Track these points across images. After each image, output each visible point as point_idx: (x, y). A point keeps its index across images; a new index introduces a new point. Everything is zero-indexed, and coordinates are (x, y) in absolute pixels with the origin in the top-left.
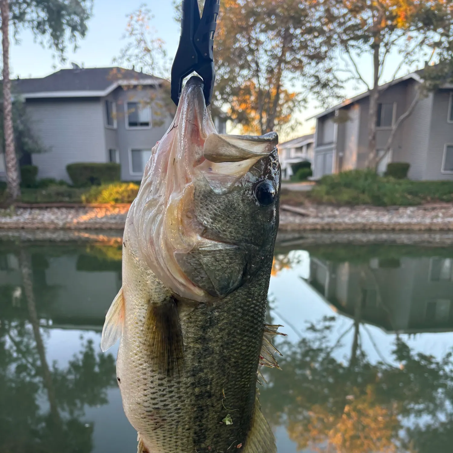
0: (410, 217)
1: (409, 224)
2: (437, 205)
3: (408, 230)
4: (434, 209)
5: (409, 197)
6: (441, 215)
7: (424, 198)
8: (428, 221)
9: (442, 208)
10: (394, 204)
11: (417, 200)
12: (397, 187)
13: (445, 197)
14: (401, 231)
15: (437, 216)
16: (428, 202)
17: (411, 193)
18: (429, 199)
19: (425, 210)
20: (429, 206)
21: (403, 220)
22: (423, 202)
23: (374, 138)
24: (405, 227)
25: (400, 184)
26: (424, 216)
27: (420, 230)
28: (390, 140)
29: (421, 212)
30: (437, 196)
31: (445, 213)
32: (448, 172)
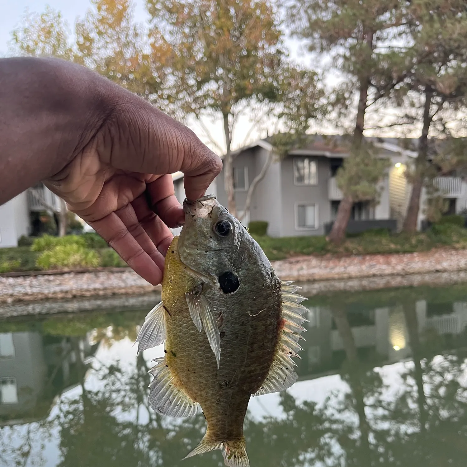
2: (300, 258)
4: (298, 262)
5: (275, 252)
6: (305, 267)
7: (288, 253)
8: (295, 273)
9: (304, 261)
11: (282, 254)
13: (305, 251)
15: (302, 269)
16: (292, 256)
17: (275, 248)
18: (292, 252)
19: (291, 263)
20: (293, 260)
22: (288, 256)
23: (233, 199)
26: (291, 269)
28: (248, 201)
29: (287, 265)
30: (298, 249)
31: (308, 265)
32: (301, 229)
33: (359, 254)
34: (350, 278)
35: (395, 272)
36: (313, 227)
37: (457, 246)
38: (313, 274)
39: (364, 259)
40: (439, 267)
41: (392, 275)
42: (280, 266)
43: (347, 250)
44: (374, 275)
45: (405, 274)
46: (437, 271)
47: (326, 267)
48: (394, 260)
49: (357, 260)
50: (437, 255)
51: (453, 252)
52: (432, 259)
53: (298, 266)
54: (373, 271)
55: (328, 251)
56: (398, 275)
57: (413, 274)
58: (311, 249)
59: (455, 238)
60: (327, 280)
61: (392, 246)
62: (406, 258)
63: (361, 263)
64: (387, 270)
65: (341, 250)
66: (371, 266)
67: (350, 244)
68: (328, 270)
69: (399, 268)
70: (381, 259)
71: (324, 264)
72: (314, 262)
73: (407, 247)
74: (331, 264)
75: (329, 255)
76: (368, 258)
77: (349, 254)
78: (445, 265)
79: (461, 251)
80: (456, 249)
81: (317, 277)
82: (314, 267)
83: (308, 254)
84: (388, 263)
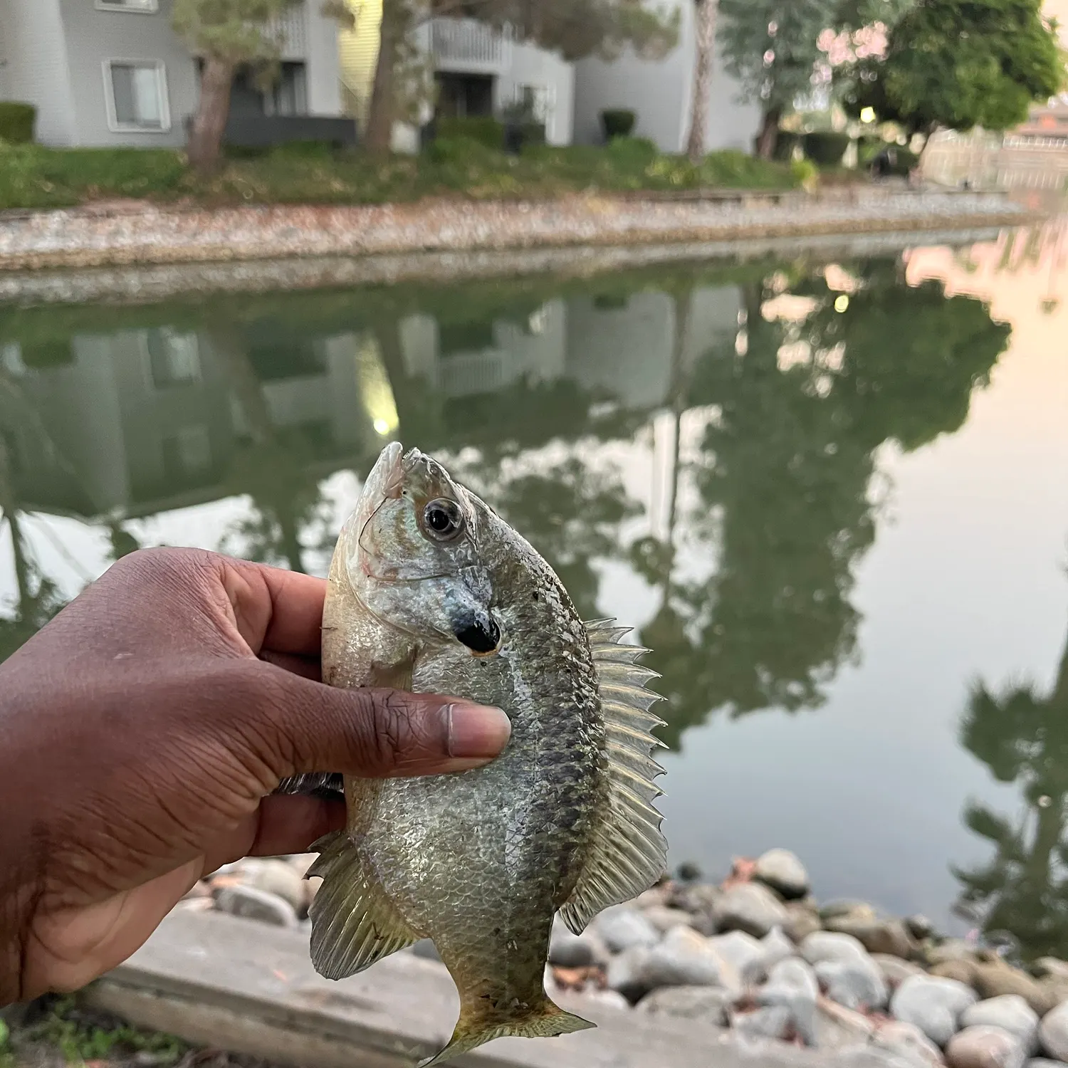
0: (58, 234)
1: (62, 252)
2: (114, 206)
3: (60, 266)
4: (109, 215)
5: (49, 187)
6: (126, 227)
7: (83, 189)
8: (102, 244)
9: (128, 212)
10: (16, 205)
11: (67, 194)
12: (14, 163)
13: (129, 186)
14: (46, 269)
15: (117, 232)
16: (94, 199)
17: (49, 178)
18: (93, 189)
19: (92, 217)
20: (97, 208)
21: (47, 244)
22: (82, 197)
24: (55, 260)
25: (20, 156)
26: (92, 232)
27: (89, 266)
29: (82, 223)
30: (110, 182)
31: (135, 224)
32: (125, 128)
33: (258, 201)
34: (236, 259)
35: (338, 247)
36: (156, 124)
37: (477, 192)
38: (147, 246)
39: (271, 214)
40: (432, 240)
41: (331, 255)
42: (64, 223)
43: (230, 188)
44: (292, 256)
45: (360, 255)
46: (430, 250)
47: (179, 230)
48: (337, 219)
49: (253, 215)
50: (433, 213)
51: (467, 207)
52: (422, 222)
53: (110, 225)
54: (292, 244)
55: (184, 190)
56: (346, 255)
57: (378, 254)
58: (142, 183)
59: (474, 173)
60: (181, 262)
61: (337, 186)
62: (365, 216)
63: (264, 222)
64: (321, 242)
65: (216, 188)
66: (286, 233)
67: (237, 176)
68: (184, 239)
69: (347, 239)
70: (308, 215)
71: (175, 221)
72: (151, 215)
73: (369, 189)
74: (193, 224)
75: (187, 201)
76: (279, 211)
77: (233, 200)
78: (447, 235)
79: (482, 206)
80: (474, 200)
81: (157, 254)
82: (151, 229)
83: (137, 195)
84: (324, 227)
